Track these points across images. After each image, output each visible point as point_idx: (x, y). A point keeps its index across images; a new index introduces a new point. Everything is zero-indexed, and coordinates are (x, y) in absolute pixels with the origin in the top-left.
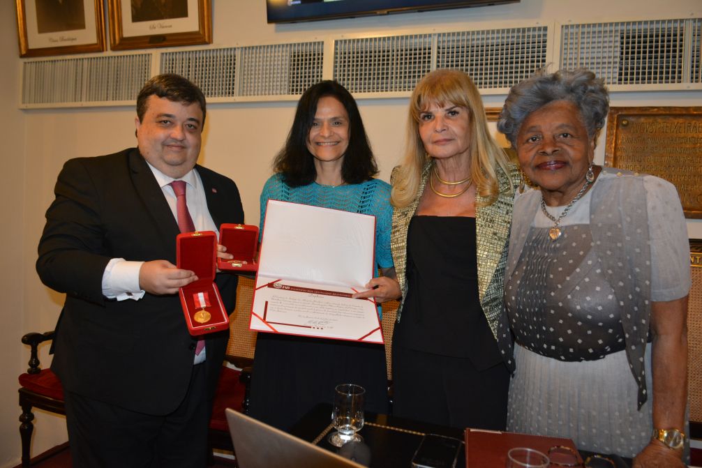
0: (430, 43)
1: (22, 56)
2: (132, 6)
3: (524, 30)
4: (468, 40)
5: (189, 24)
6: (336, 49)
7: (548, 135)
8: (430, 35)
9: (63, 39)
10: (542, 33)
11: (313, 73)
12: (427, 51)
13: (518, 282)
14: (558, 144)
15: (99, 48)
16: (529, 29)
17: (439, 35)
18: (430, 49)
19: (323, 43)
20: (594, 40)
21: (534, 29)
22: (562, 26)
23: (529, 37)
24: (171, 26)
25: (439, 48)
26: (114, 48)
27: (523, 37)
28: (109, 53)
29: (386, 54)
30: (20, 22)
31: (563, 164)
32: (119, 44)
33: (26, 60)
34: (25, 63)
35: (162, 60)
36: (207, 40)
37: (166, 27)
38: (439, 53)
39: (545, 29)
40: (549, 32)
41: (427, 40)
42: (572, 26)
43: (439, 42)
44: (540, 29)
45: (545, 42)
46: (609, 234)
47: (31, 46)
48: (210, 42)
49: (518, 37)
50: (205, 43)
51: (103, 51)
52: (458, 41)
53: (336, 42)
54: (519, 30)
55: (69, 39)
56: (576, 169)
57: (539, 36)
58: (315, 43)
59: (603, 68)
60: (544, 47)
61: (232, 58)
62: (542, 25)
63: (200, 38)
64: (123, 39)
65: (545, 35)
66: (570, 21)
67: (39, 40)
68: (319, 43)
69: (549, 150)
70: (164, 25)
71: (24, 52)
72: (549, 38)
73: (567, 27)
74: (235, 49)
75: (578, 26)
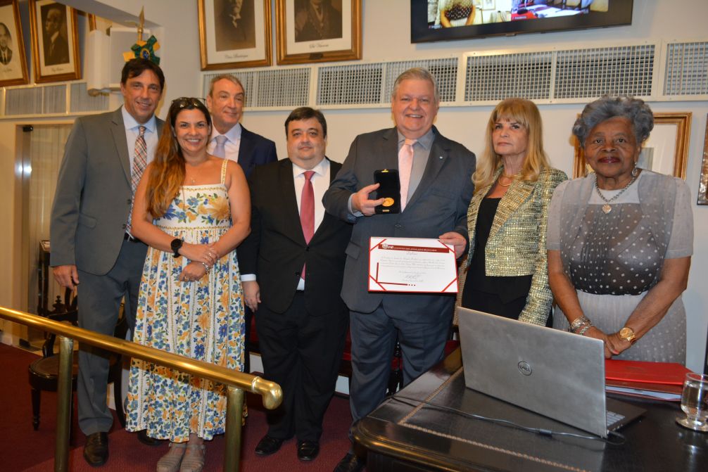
0: (550, 59)
1: (203, 70)
2: (296, 29)
3: (634, 48)
4: (584, 56)
5: (343, 43)
6: (468, 64)
7: (609, 139)
8: (551, 52)
9: (236, 56)
10: (650, 50)
11: (448, 83)
12: (548, 65)
13: (582, 243)
14: (616, 146)
15: (267, 63)
16: (638, 47)
17: (559, 52)
18: (550, 63)
19: (457, 59)
20: (696, 56)
21: (643, 47)
22: (668, 45)
23: (638, 53)
24: (327, 46)
25: (558, 63)
26: (279, 63)
27: (633, 53)
28: (275, 67)
29: (512, 68)
30: (202, 43)
31: (617, 160)
32: (284, 60)
33: (205, 73)
34: (205, 75)
35: (319, 73)
36: (358, 56)
37: (324, 46)
38: (558, 67)
39: (653, 46)
40: (656, 50)
41: (548, 56)
42: (677, 45)
43: (558, 58)
44: (648, 47)
45: (652, 57)
46: (656, 211)
47: (211, 61)
48: (360, 58)
49: (629, 54)
50: (356, 59)
51: (270, 65)
52: (575, 57)
53: (469, 58)
54: (629, 48)
55: (241, 56)
56: (626, 164)
57: (647, 53)
58: (450, 59)
59: (704, 80)
60: (652, 62)
61: (379, 72)
62: (650, 43)
63: (351, 55)
64: (287, 56)
65: (652, 52)
66: (675, 40)
67: (216, 57)
68: (453, 59)
69: (609, 149)
70: (323, 44)
71: (204, 67)
72: (656, 55)
73: (672, 45)
74: (381, 64)
75: (682, 44)
